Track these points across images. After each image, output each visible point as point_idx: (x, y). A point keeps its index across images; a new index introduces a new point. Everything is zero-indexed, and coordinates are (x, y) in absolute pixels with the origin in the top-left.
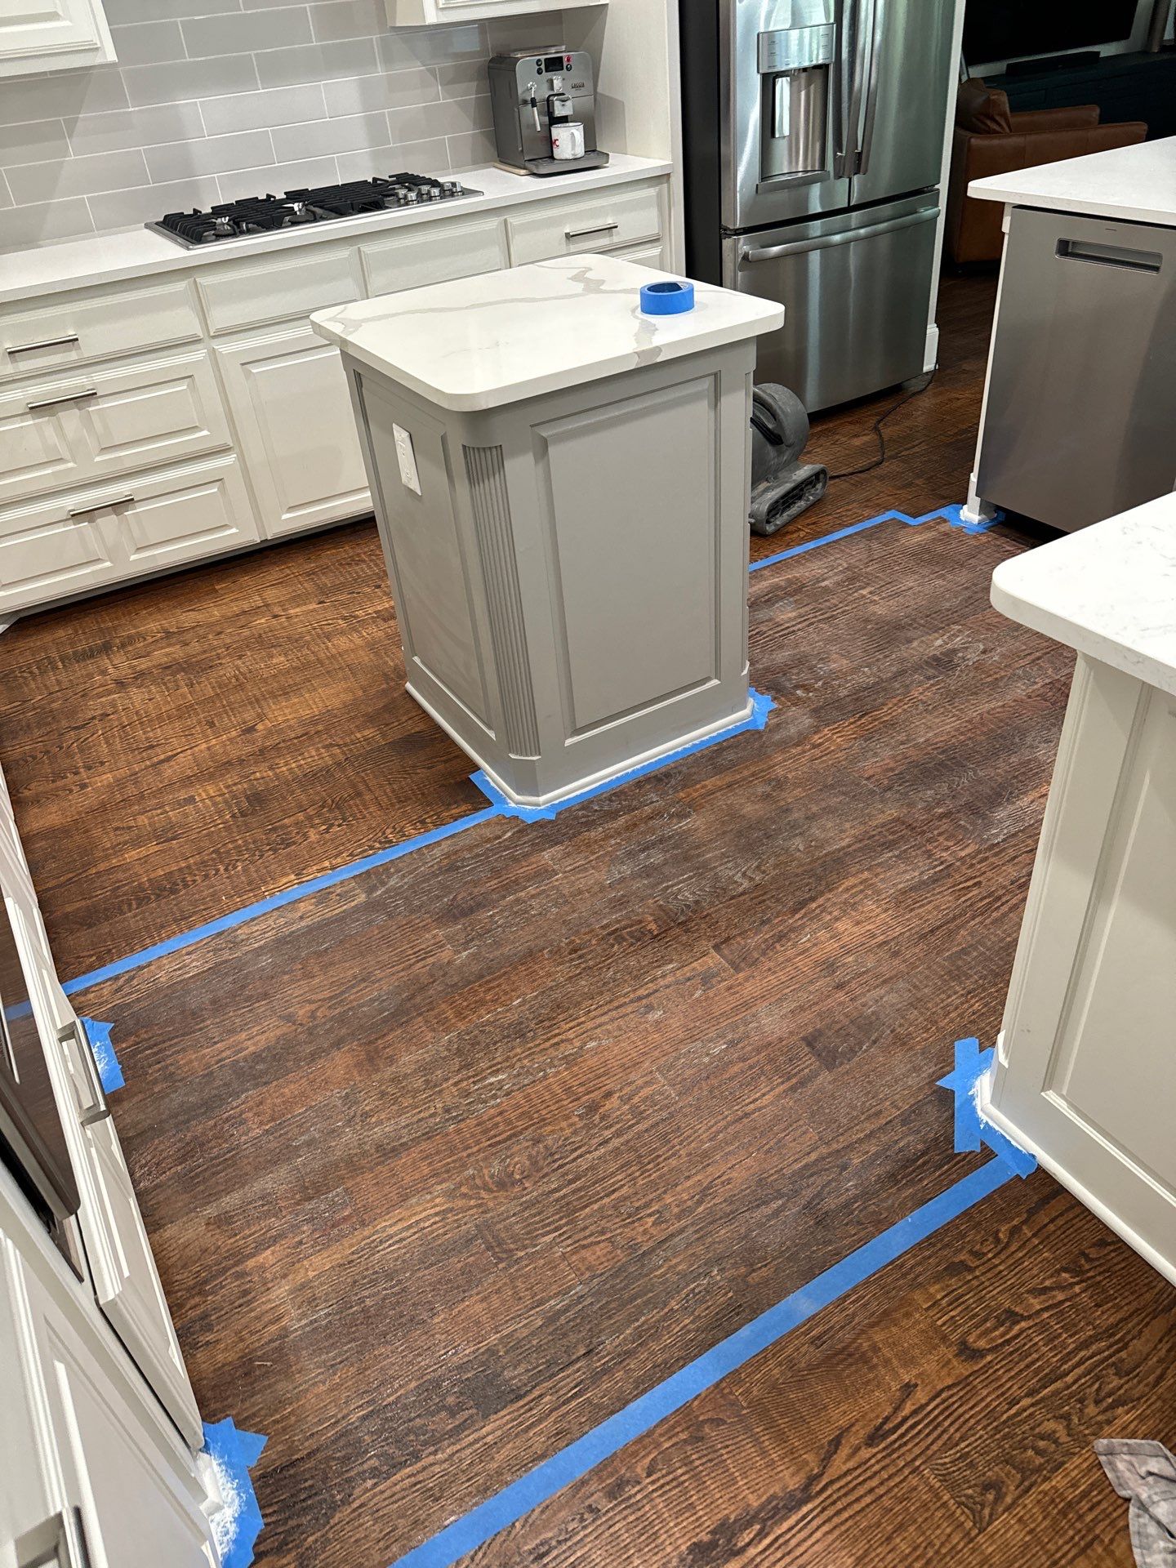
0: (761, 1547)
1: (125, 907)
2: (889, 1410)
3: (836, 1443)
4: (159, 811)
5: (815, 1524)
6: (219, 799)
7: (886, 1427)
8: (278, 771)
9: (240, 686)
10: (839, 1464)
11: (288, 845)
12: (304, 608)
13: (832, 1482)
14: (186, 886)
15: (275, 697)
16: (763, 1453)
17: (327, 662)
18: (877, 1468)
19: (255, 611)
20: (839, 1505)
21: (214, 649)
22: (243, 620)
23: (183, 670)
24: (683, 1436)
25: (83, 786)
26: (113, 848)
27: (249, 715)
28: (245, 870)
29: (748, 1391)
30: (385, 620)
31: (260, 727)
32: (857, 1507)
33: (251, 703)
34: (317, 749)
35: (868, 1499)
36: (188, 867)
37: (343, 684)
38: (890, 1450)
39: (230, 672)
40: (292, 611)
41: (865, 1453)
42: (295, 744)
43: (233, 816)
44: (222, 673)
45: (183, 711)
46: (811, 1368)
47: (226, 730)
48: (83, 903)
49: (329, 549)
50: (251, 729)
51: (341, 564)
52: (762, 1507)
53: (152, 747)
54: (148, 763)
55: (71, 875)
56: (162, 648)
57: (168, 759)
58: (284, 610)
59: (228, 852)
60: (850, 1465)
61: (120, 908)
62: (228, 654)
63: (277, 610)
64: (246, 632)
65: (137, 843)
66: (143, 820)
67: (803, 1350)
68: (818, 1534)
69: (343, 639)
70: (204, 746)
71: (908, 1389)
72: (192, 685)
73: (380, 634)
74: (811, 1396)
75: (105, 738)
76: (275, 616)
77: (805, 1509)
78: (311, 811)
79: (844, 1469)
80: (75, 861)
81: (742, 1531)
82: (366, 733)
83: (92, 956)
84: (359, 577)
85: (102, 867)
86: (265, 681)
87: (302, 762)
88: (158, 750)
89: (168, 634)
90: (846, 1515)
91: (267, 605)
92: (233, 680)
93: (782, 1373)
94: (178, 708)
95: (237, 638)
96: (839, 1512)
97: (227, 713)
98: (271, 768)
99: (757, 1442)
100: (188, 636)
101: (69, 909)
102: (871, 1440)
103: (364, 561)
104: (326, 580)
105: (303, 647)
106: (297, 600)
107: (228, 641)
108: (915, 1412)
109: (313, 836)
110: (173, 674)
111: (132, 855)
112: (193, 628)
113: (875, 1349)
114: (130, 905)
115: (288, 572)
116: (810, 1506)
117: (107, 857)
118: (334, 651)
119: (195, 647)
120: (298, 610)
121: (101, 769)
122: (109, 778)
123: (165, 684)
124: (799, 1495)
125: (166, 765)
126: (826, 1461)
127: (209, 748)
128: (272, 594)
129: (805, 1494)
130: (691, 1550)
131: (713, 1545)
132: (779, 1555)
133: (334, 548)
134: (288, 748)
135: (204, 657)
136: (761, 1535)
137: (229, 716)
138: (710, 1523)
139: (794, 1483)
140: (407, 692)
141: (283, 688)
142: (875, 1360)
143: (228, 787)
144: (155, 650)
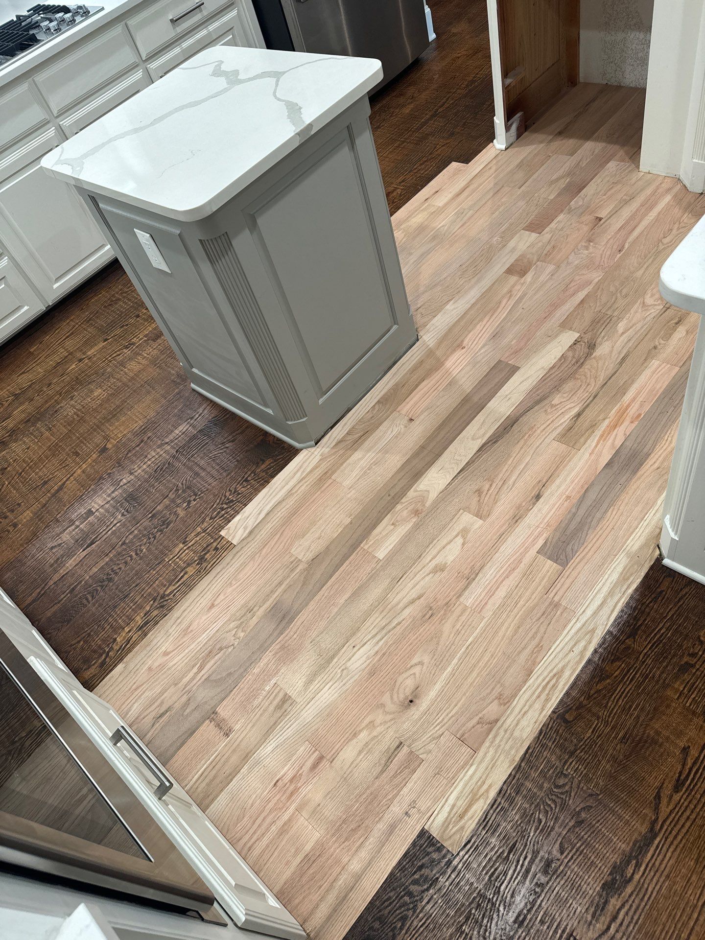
0: (641, 873)
1: (85, 601)
2: (680, 767)
3: (658, 797)
4: (73, 527)
5: (665, 849)
6: (107, 506)
7: (682, 778)
8: (136, 474)
9: (82, 420)
10: (664, 809)
11: (168, 524)
12: (96, 348)
13: (664, 821)
14: (116, 573)
15: (108, 420)
16: (620, 817)
17: (130, 384)
18: (686, 804)
19: (65, 361)
20: (674, 833)
21: (51, 398)
22: (60, 370)
23: (39, 419)
24: (571, 824)
25: (15, 525)
26: (56, 561)
27: (98, 439)
28: (149, 550)
29: (597, 784)
30: (154, 340)
31: (109, 446)
32: (684, 830)
33: (95, 430)
34: (155, 451)
35: (688, 824)
36: (111, 560)
37: (149, 398)
38: (690, 790)
39: (71, 412)
40: (89, 353)
41: (676, 797)
42: (137, 451)
43: (123, 515)
44: (65, 414)
45: (54, 450)
46: (627, 757)
47: (89, 455)
48: (56, 607)
49: (92, 298)
50: (104, 450)
51: (105, 307)
52: (632, 850)
53: (45, 483)
54: (49, 495)
55: (38, 590)
56: (17, 408)
57: (61, 488)
58: (84, 353)
59: (131, 542)
60: (671, 807)
61: (82, 603)
62: (63, 399)
63: (79, 355)
64: (67, 378)
65: (70, 553)
66: (66, 537)
67: (618, 747)
68: (669, 855)
69: (133, 363)
70: (79, 471)
71: (685, 750)
72: (50, 429)
73: (156, 352)
74: (633, 773)
75: (13, 486)
76: (80, 360)
77: (656, 842)
78: (172, 496)
79: (668, 811)
80: (35, 580)
81: (627, 867)
82: (180, 428)
83: (79, 642)
84: (122, 313)
85: (56, 577)
86: (95, 410)
87: (149, 463)
88: (51, 483)
89: (17, 396)
90: (679, 837)
91: (71, 354)
92: (75, 417)
93: (612, 766)
94: (49, 449)
95: (62, 385)
96: (675, 837)
97: (83, 442)
98: (131, 474)
99: (613, 812)
100: (30, 393)
101: (49, 614)
102: (677, 788)
103: (119, 300)
104: (101, 322)
105: (109, 377)
106: (89, 343)
107: (58, 389)
108: (694, 763)
109: (181, 513)
110: (34, 424)
111: (71, 563)
112: (30, 386)
113: (658, 733)
114: (87, 599)
115: (73, 324)
116: (658, 839)
117: (56, 571)
118: (131, 374)
119: (39, 400)
120: (93, 351)
121: (20, 509)
122: (28, 514)
123: (32, 434)
124: (649, 835)
125: (61, 493)
126: (657, 809)
127: (83, 472)
128: (70, 344)
129: (652, 834)
130: (604, 887)
131: (614, 880)
132: (652, 873)
133: (95, 295)
134: (135, 455)
135: (47, 405)
136: (638, 866)
137: (85, 444)
138: (606, 870)
139: (644, 829)
140: (194, 390)
141: (111, 413)
142: (661, 740)
143: (109, 495)
144: (13, 411)
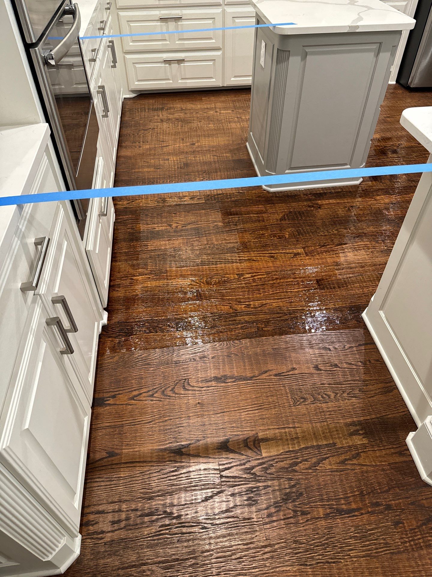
0: (232, 384)
2: (285, 371)
3: (266, 372)
5: (249, 385)
7: (282, 374)
9: (196, 131)
10: (264, 376)
12: (226, 111)
13: (259, 379)
15: (205, 136)
16: (244, 366)
17: (226, 130)
18: (274, 381)
20: (258, 384)
21: (193, 117)
24: (225, 354)
27: (195, 140)
29: (248, 352)
31: (196, 144)
32: (263, 387)
33: (197, 136)
34: (210, 156)
35: (267, 387)
36: (160, 178)
37: (227, 138)
38: (280, 379)
39: (195, 125)
40: (222, 111)
41: (273, 377)
42: (204, 152)
44: (192, 125)
45: (176, 133)
46: (269, 354)
52: (237, 376)
57: (166, 146)
58: (220, 111)
60: (266, 378)
62: (197, 120)
63: (218, 110)
64: (205, 114)
67: (269, 349)
68: (249, 388)
69: (234, 124)
71: (294, 369)
72: (182, 126)
74: (265, 359)
76: (216, 112)
77: (249, 382)
78: (200, 173)
81: (229, 379)
82: (227, 155)
88: (165, 143)
89: (182, 109)
90: (259, 387)
91: (215, 108)
92: (195, 128)
93: (260, 352)
95: (202, 116)
96: (258, 386)
98: (194, 157)
99: (244, 362)
100: (187, 111)
102: (276, 375)
105: (220, 123)
107: (199, 116)
108: (292, 375)
113: (290, 357)
115: (227, 99)
116: (250, 381)
118: (229, 127)
120: (224, 111)
124: (248, 378)
125: (165, 148)
126: (261, 374)
127: (179, 146)
128: (219, 105)
129: (251, 378)
130: (214, 377)
131: (221, 379)
132: (236, 387)
134: (202, 152)
135: (189, 119)
136: (234, 382)
138: (222, 374)
139: (249, 375)
140: (246, 146)
142: (288, 359)
